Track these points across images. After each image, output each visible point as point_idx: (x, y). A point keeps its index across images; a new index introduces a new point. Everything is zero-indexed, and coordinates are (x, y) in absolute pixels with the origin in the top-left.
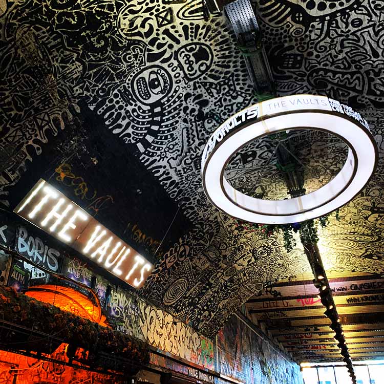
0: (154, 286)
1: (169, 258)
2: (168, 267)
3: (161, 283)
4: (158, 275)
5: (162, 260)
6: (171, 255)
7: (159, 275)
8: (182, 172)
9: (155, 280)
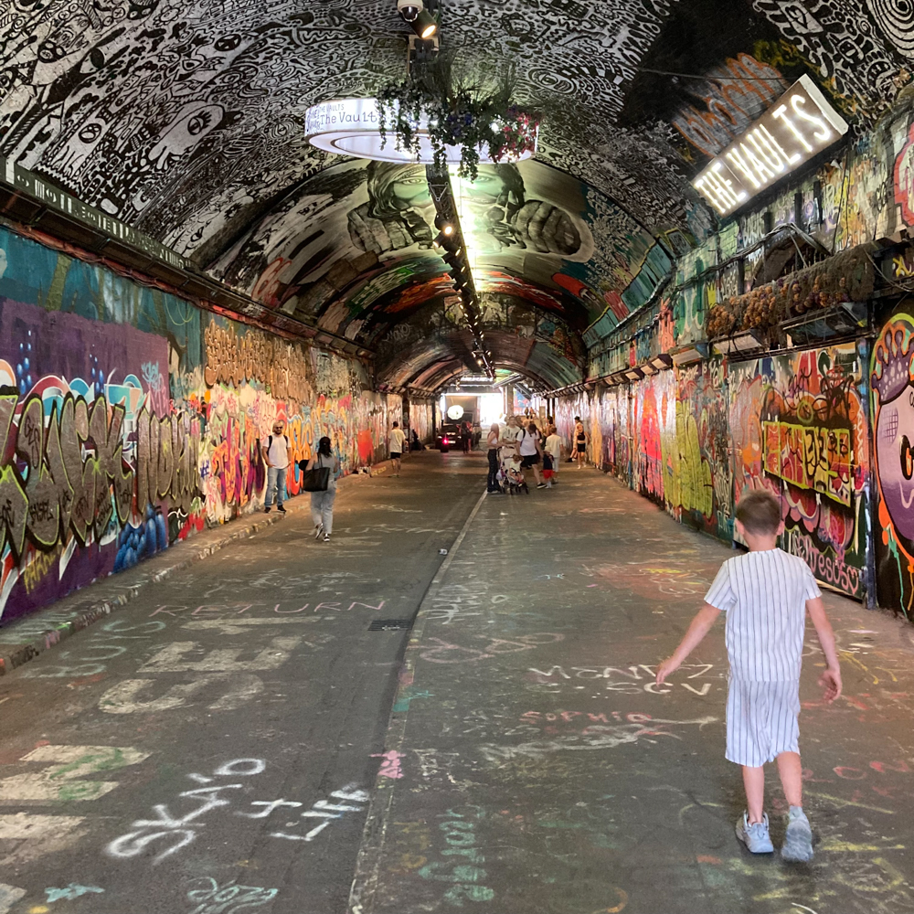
0: (865, 80)
1: (795, 25)
2: (820, 29)
3: (861, 56)
4: (837, 61)
5: (800, 43)
6: (787, 20)
7: (837, 58)
8: (608, 27)
9: (849, 71)
